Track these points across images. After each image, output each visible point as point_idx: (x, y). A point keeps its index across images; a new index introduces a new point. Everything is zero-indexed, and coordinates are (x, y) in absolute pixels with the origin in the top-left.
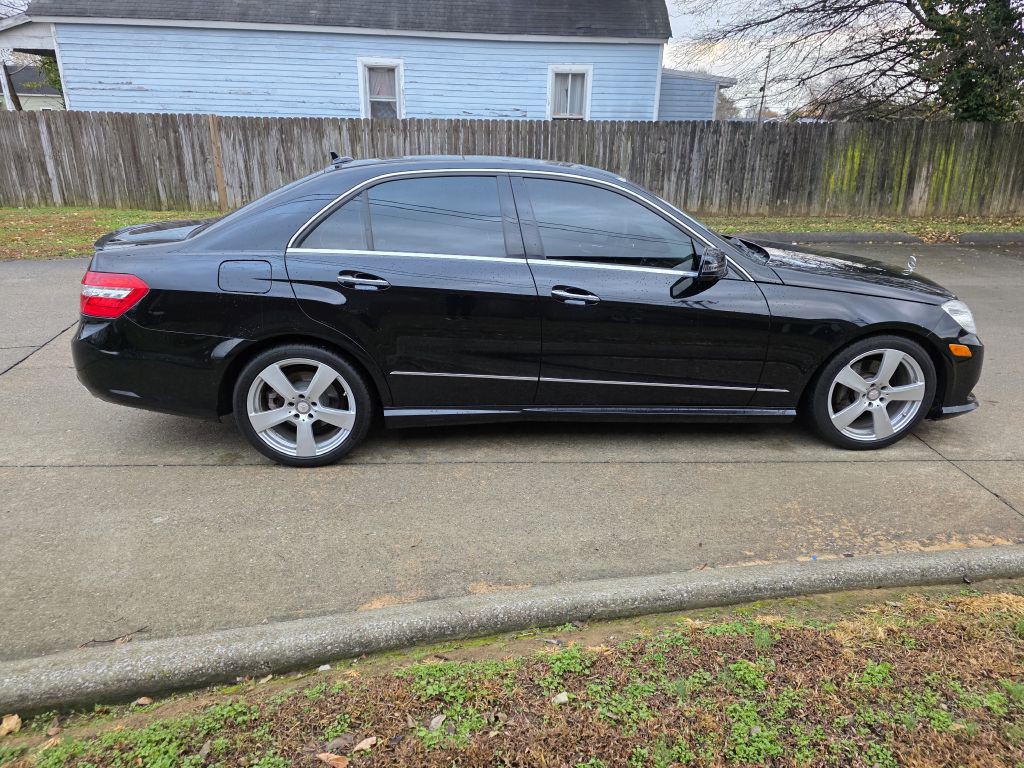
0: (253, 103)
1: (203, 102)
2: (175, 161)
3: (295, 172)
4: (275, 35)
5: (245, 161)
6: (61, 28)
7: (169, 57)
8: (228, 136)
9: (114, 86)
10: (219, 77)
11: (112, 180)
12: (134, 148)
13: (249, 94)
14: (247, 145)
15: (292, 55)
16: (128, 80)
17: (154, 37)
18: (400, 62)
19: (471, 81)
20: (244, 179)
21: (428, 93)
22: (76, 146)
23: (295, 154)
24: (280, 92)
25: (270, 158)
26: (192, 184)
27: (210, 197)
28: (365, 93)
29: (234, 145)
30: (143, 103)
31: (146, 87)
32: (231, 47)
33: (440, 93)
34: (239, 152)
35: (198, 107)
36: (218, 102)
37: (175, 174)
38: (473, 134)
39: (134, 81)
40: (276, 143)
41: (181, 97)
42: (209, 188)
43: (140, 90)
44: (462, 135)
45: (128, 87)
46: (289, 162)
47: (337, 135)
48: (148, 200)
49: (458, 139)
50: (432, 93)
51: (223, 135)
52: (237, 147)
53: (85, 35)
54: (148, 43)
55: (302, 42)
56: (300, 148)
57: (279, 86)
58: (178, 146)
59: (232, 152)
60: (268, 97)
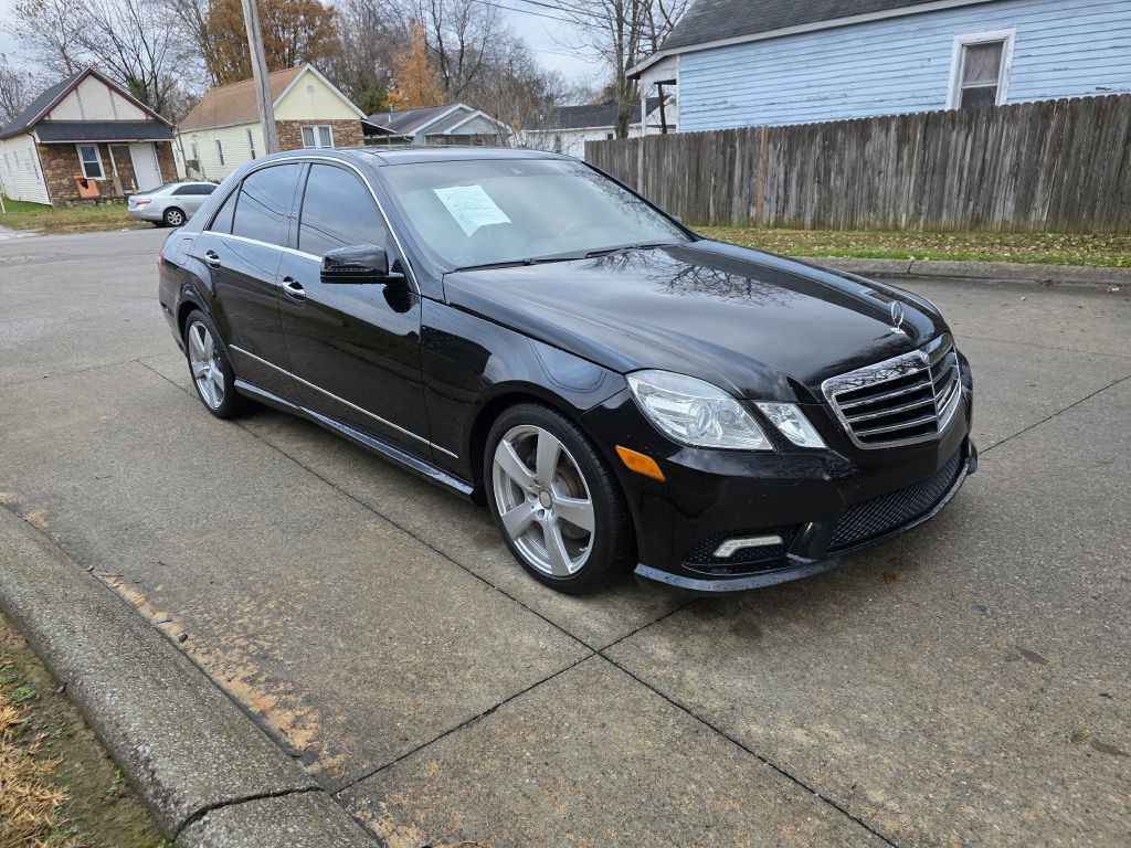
0: (827, 109)
1: (781, 113)
2: (727, 177)
3: (832, 183)
4: (864, 27)
5: (786, 174)
6: (684, 58)
7: (761, 70)
8: (775, 147)
9: (713, 107)
10: (801, 85)
11: (678, 197)
12: (698, 165)
13: (826, 98)
14: (790, 157)
15: (879, 47)
16: (725, 99)
17: (752, 52)
18: (1012, 32)
19: (1118, 42)
20: (781, 192)
21: (1044, 68)
22: (659, 168)
23: (835, 163)
24: (858, 92)
25: (810, 168)
26: (736, 198)
27: (748, 213)
28: (957, 81)
29: (779, 156)
30: (732, 120)
31: (737, 104)
32: (818, 49)
33: (1062, 66)
34: (782, 165)
35: (777, 119)
36: (795, 112)
37: (725, 188)
38: (1073, 120)
39: (729, 100)
40: (818, 152)
41: (765, 111)
42: (750, 203)
43: (733, 107)
44: (1053, 123)
45: (725, 106)
46: (827, 172)
47: (883, 136)
48: (700, 217)
49: (1046, 128)
50: (1050, 67)
51: (771, 146)
52: (781, 158)
53: (698, 60)
54: (746, 60)
55: (890, 30)
56: (841, 156)
57: (858, 85)
58: (732, 162)
59: (776, 164)
60: (845, 100)
